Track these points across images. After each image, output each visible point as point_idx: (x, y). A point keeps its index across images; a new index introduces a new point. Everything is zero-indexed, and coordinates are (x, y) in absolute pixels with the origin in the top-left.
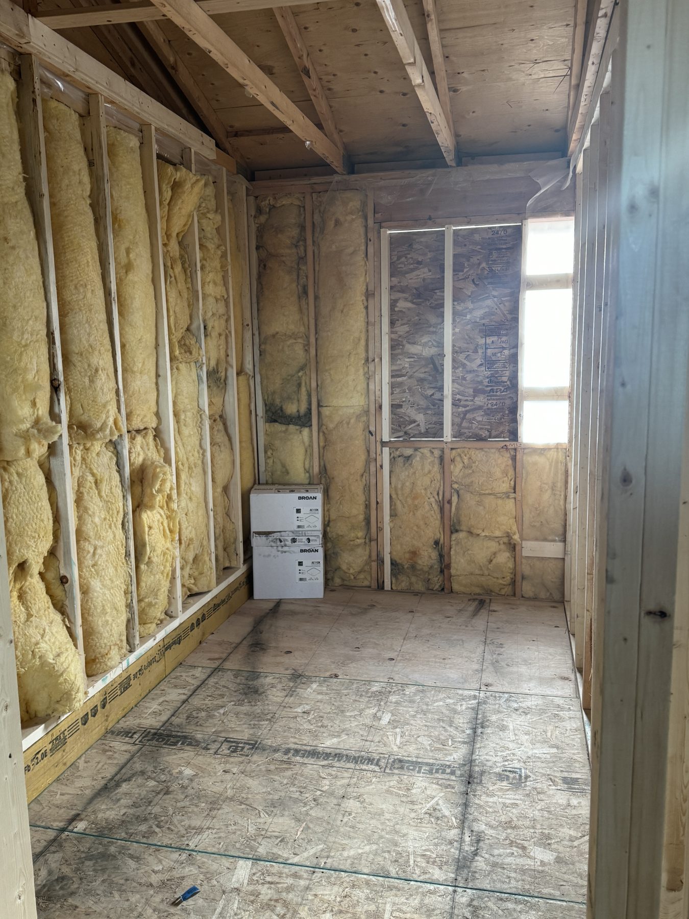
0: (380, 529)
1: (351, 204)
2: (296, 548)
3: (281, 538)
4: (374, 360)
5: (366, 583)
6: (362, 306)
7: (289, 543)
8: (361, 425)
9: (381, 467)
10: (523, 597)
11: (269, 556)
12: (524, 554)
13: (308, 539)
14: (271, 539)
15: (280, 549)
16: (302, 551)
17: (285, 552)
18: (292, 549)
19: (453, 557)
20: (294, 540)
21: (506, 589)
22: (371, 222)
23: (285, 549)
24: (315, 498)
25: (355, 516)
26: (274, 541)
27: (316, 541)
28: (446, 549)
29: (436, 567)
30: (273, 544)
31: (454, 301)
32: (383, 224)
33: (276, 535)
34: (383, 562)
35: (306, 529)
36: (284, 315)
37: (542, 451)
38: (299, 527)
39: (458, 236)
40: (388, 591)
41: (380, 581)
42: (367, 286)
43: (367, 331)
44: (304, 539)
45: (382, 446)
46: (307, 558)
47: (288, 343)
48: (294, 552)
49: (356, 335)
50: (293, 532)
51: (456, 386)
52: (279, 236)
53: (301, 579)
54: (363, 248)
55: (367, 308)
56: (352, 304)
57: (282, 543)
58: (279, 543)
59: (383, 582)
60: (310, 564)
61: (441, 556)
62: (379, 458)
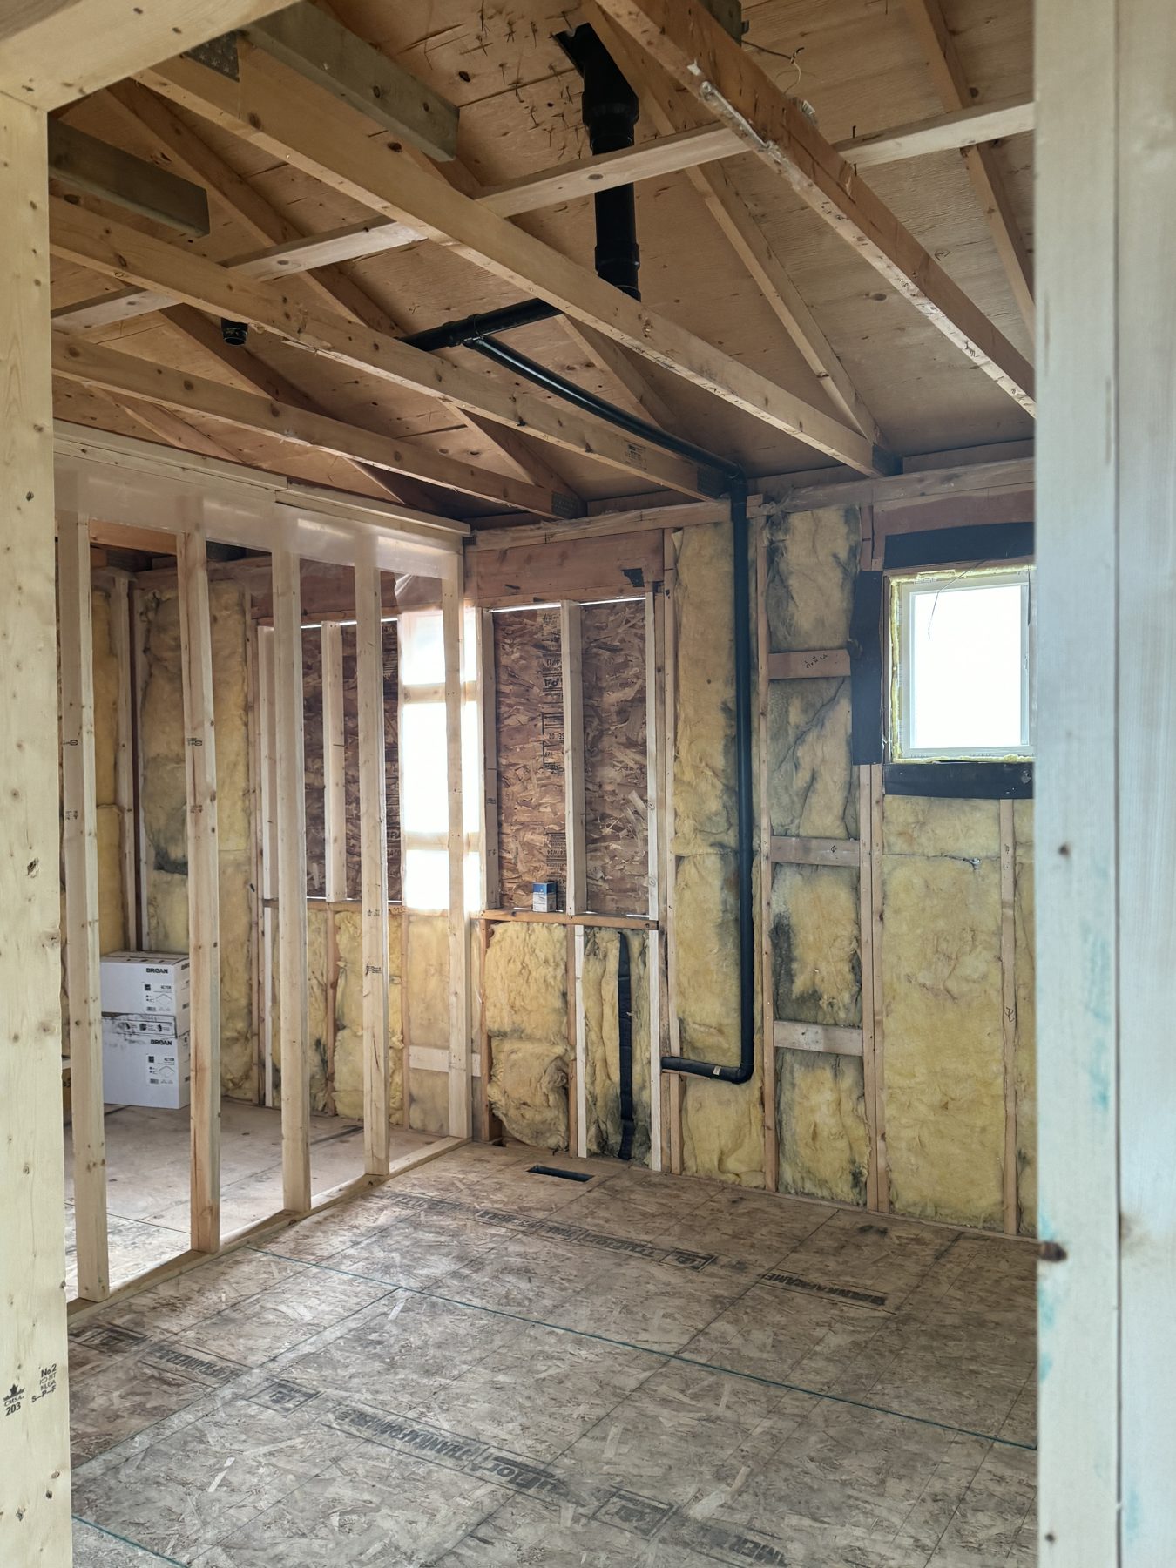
0: (261, 1020)
1: (226, 596)
2: (146, 1038)
3: (129, 1022)
4: (254, 791)
5: (249, 1095)
6: (240, 722)
7: (137, 1030)
8: (240, 879)
9: (263, 933)
10: (411, 1127)
11: (116, 1045)
12: (413, 1065)
13: (160, 1026)
14: (117, 1022)
15: (128, 1037)
16: (153, 1042)
17: (134, 1042)
18: (142, 1038)
19: (336, 1064)
20: (143, 1027)
21: (397, 1115)
22: (248, 617)
23: (134, 1038)
24: (166, 971)
25: (236, 1000)
26: (121, 1026)
27: (168, 1029)
28: (329, 1052)
29: (318, 1077)
30: (120, 1031)
31: (345, 716)
32: (260, 621)
33: (123, 1019)
34: (264, 1066)
35: (158, 1012)
36: (164, 732)
37: (428, 919)
38: (150, 1009)
39: (347, 633)
40: (268, 1107)
41: (262, 1093)
42: (246, 697)
43: (248, 753)
44: (155, 1025)
45: (264, 906)
46: (160, 1053)
47: (168, 768)
48: (144, 1043)
49: (232, 758)
50: (141, 1015)
51: (350, 827)
52: (162, 636)
53: (153, 1081)
54: (240, 650)
55: (246, 724)
56: (225, 720)
57: (130, 1030)
58: (126, 1029)
59: (264, 1095)
60: (163, 1061)
61: (324, 1062)
62: (260, 921)
